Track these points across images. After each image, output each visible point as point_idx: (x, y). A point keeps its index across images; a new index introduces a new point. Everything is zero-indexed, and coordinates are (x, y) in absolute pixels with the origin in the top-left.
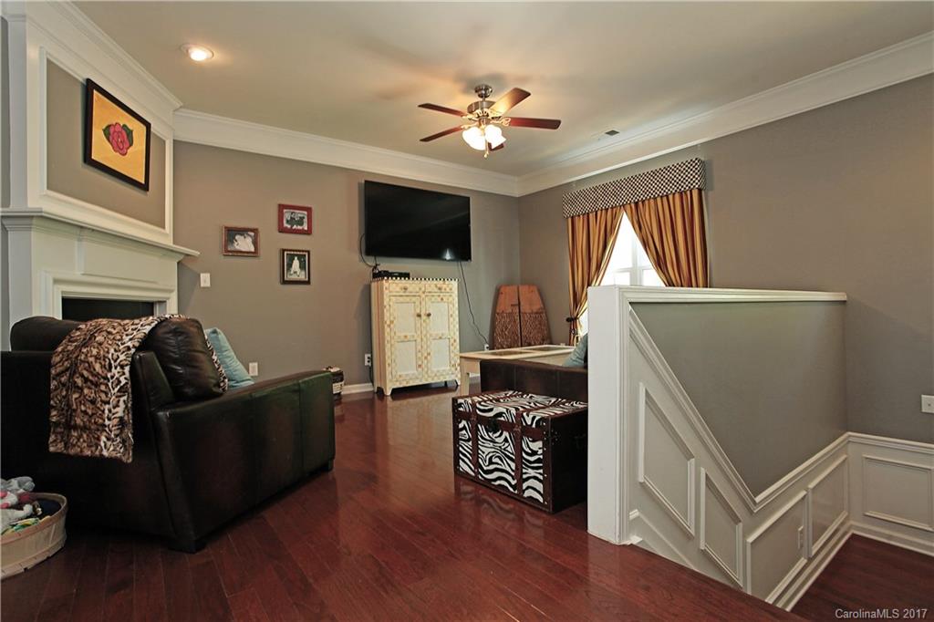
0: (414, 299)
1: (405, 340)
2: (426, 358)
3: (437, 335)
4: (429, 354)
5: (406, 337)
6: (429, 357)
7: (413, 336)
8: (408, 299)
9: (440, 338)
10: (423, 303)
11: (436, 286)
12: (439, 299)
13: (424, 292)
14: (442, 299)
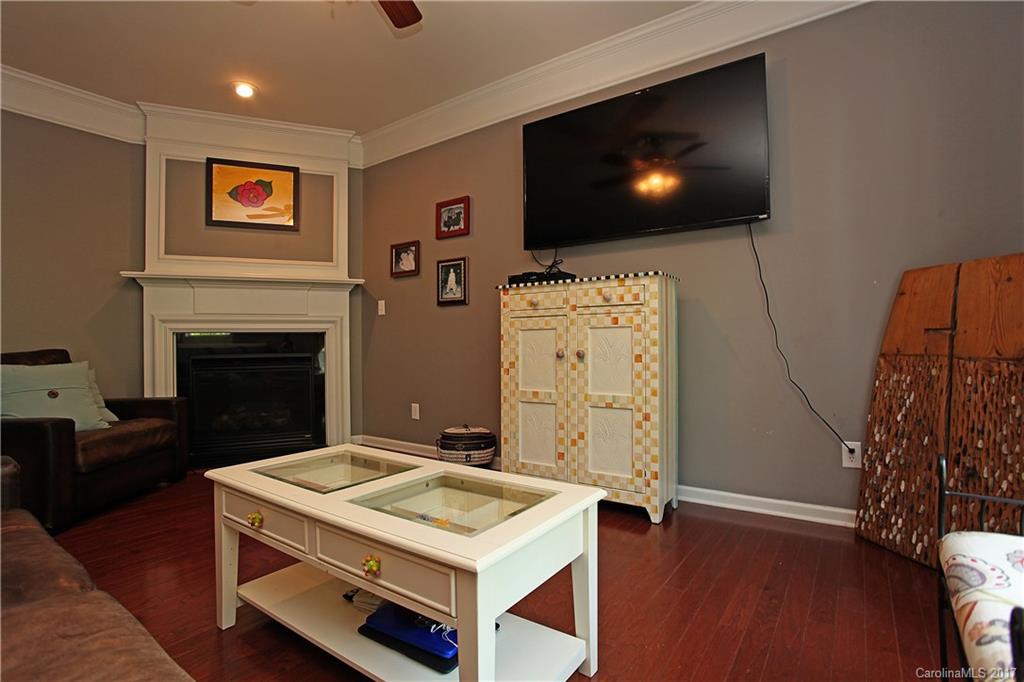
0: (554, 323)
1: (535, 400)
2: (574, 443)
3: (601, 398)
4: (582, 436)
5: (535, 394)
6: (581, 443)
7: (550, 395)
8: (542, 323)
9: (609, 406)
10: (573, 329)
11: (600, 292)
12: (608, 321)
13: (574, 308)
14: (615, 321)
